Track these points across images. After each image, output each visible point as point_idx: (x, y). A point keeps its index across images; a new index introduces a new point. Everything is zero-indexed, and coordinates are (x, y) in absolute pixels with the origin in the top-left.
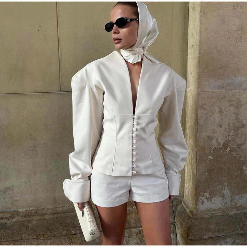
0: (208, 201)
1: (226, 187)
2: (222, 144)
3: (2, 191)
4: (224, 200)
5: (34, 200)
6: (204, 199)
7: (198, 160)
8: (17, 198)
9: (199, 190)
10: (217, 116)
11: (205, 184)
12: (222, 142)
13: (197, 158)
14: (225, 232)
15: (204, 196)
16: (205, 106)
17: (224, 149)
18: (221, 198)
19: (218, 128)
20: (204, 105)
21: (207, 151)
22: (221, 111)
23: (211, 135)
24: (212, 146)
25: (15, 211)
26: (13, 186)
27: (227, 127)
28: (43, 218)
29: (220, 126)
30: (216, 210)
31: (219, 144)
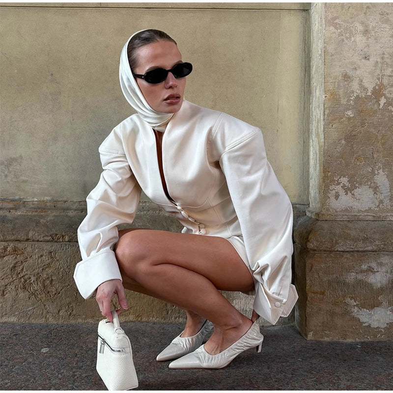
0: (347, 194)
1: (381, 171)
2: (370, 91)
3: (3, 163)
4: (377, 194)
5: (51, 183)
6: (339, 188)
7: (326, 116)
8: (26, 178)
9: (329, 172)
10: (360, 40)
11: (341, 161)
12: (370, 87)
13: (324, 112)
14: (377, 243)
15: (339, 184)
16: (337, 21)
17: (375, 100)
18: (371, 190)
19: (363, 60)
20: (336, 18)
21: (344, 101)
22: (367, 31)
23: (350, 73)
24: (353, 92)
25: (20, 200)
26: (21, 157)
27: (379, 60)
28: (63, 214)
29: (366, 57)
30: (363, 212)
31: (366, 89)
